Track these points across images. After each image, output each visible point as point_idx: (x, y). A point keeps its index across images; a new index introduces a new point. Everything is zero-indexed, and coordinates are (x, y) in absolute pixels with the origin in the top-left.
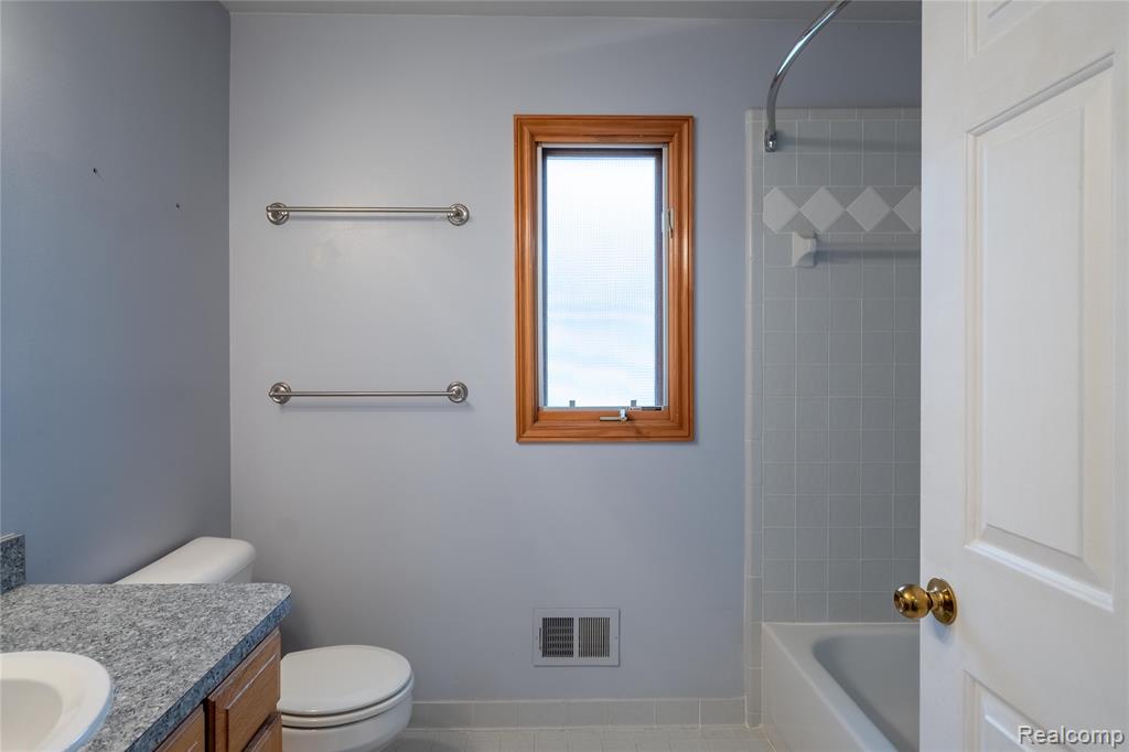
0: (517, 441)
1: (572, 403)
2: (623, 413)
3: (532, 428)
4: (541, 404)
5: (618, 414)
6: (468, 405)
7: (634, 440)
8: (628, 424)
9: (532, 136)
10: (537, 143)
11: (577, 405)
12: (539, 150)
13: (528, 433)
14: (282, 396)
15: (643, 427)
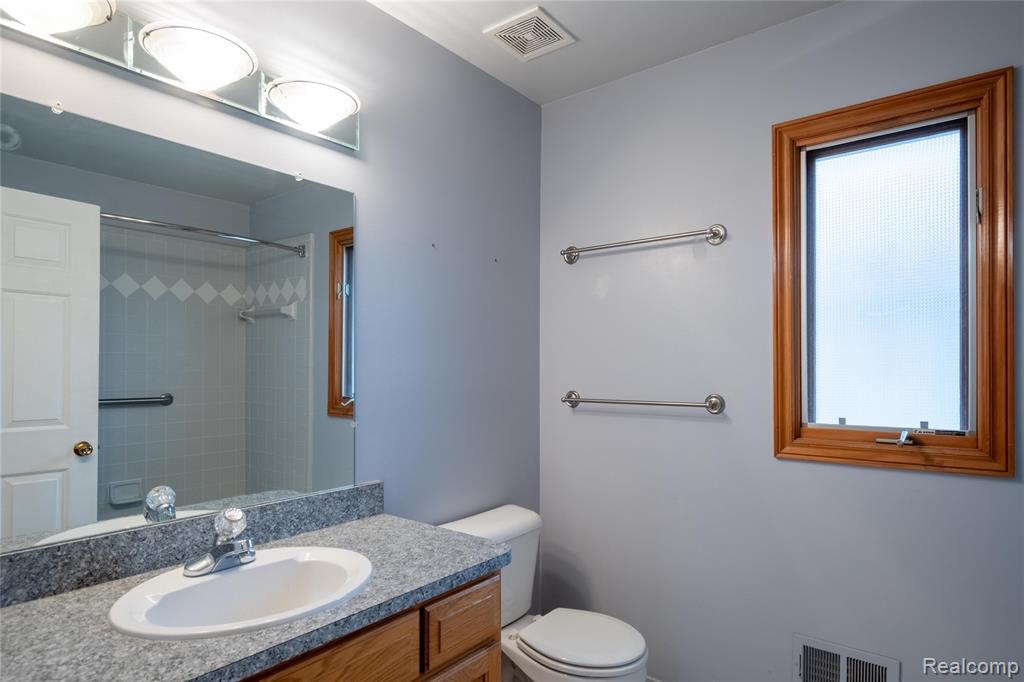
0: (775, 456)
1: (842, 421)
2: (904, 435)
3: (791, 445)
4: (805, 419)
5: (898, 436)
6: (726, 418)
7: (922, 468)
8: (914, 449)
9: (793, 142)
10: (800, 149)
11: (848, 423)
12: (803, 154)
13: (788, 449)
14: (573, 401)
15: (936, 455)
